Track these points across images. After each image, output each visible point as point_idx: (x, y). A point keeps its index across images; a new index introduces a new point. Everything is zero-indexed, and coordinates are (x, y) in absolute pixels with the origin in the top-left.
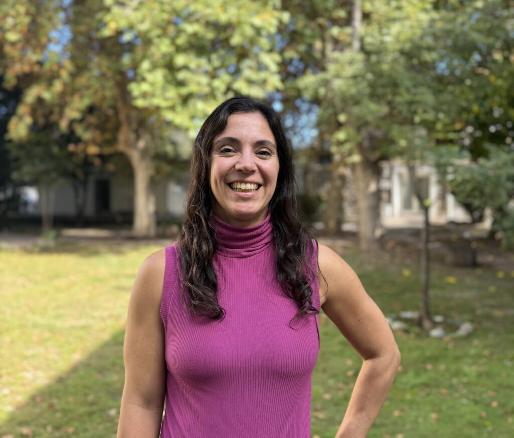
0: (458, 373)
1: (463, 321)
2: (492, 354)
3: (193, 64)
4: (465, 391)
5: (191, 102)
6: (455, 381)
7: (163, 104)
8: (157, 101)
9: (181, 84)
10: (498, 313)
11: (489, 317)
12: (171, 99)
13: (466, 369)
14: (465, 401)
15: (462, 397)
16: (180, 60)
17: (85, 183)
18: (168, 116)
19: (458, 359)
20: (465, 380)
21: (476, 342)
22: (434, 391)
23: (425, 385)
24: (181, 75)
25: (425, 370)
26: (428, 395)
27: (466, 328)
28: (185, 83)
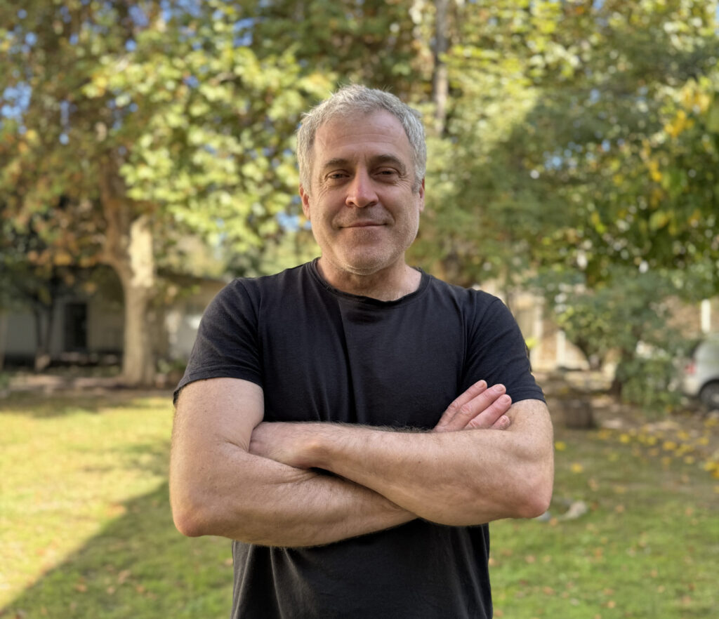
0: (566, 567)
1: (575, 500)
2: (610, 542)
3: (215, 143)
4: (575, 590)
5: (212, 196)
6: (563, 576)
7: (172, 197)
8: (162, 193)
9: (197, 170)
10: (620, 489)
11: (609, 495)
12: (183, 190)
13: (577, 561)
14: (575, 602)
15: (571, 596)
16: (197, 136)
17: (50, 308)
18: (180, 214)
19: (567, 548)
20: (575, 575)
21: (591, 527)
22: (537, 589)
23: (525, 583)
24: (198, 158)
25: (525, 563)
26: (528, 595)
27: (577, 508)
28: (205, 168)
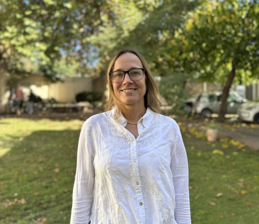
3: (34, 24)
5: (32, 44)
7: (17, 44)
8: (13, 42)
9: (27, 34)
12: (22, 41)
16: (27, 22)
18: (20, 50)
24: (28, 30)
28: (30, 33)
